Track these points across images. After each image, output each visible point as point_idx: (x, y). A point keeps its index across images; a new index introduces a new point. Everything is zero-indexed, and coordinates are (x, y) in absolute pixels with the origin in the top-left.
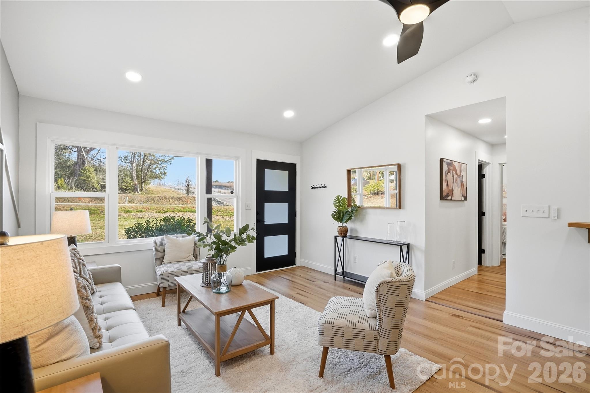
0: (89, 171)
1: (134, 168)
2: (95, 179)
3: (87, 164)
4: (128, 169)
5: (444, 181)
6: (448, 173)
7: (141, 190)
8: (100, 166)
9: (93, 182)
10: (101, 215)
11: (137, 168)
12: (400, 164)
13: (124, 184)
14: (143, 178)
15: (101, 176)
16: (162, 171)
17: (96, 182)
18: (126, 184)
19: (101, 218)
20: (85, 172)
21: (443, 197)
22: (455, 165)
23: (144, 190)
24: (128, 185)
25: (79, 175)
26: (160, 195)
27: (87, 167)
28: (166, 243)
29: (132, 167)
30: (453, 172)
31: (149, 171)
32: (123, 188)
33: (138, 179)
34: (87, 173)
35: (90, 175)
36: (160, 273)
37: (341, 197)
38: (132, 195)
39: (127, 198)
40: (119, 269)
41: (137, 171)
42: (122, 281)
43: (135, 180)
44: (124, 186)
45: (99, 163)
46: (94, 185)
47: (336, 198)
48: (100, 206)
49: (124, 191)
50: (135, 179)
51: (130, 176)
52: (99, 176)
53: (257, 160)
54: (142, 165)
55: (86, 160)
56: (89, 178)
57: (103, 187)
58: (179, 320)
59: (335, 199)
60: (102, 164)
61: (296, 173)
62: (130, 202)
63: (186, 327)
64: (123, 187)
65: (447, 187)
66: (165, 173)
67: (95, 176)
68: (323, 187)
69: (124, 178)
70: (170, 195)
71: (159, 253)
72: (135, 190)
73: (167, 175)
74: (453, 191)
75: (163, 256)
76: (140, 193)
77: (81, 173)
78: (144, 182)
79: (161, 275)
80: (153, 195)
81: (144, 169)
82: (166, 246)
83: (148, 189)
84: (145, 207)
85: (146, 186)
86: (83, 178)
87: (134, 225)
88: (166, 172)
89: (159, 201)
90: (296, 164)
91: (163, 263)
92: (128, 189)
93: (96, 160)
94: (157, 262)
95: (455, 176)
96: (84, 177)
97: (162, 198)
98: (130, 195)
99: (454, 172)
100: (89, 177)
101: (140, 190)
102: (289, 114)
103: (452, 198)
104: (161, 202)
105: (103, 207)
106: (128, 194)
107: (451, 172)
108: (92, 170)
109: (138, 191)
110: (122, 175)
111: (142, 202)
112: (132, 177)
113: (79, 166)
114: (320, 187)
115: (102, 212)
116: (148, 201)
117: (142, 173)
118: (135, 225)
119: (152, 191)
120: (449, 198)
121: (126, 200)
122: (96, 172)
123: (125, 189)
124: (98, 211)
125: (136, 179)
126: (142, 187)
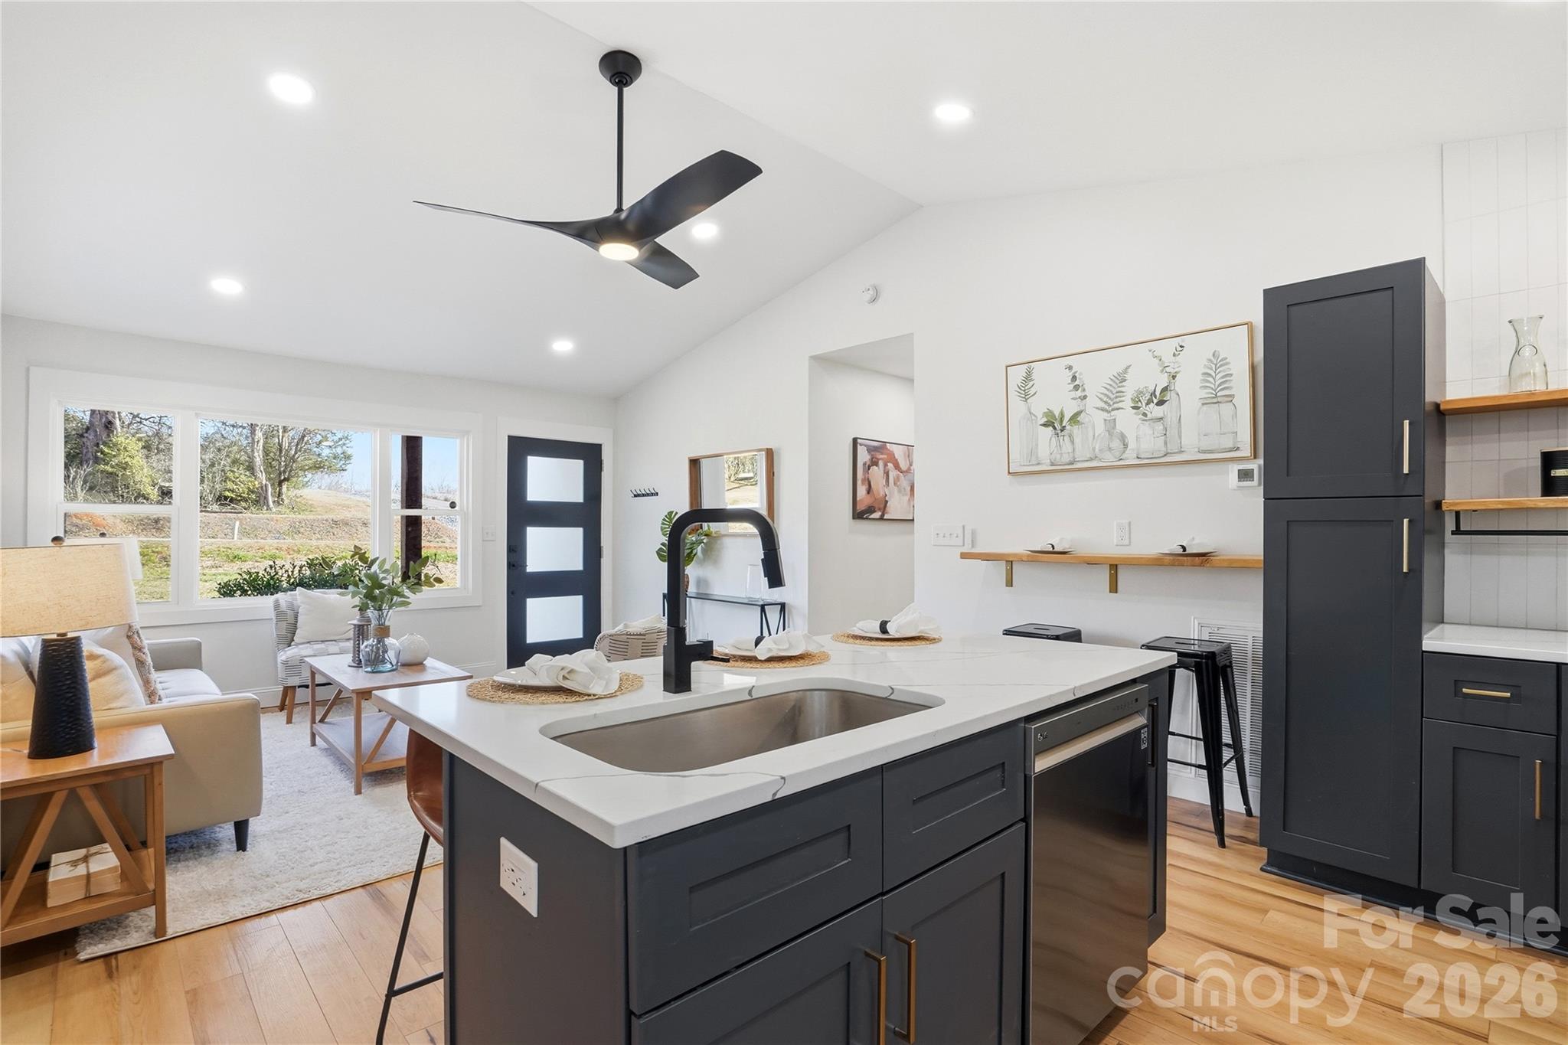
0: (125, 448)
1: (258, 442)
2: (143, 472)
3: (119, 430)
4: (242, 445)
5: (859, 482)
6: (872, 465)
7: (279, 502)
8: (157, 434)
9: (137, 478)
10: (160, 567)
11: (265, 443)
12: (771, 449)
13: (230, 485)
14: (284, 472)
15: (163, 462)
16: (339, 450)
17: (146, 480)
18: (235, 487)
19: (162, 573)
20: (114, 453)
21: (859, 515)
22: (892, 452)
23: (286, 502)
24: (242, 489)
25: (97, 461)
26: (330, 516)
27: (121, 439)
28: (300, 604)
29: (253, 439)
30: (886, 465)
31: (300, 451)
32: (226, 498)
33: (270, 474)
34: (120, 454)
35: (128, 459)
36: (284, 658)
37: (676, 513)
38: (251, 516)
39: (237, 523)
40: (200, 644)
41: (266, 453)
42: (203, 665)
43: (259, 475)
44: (229, 490)
45: (157, 428)
46: (142, 487)
47: (666, 516)
48: (158, 544)
49: (229, 505)
50: (261, 471)
51: (247, 464)
52: (154, 465)
53: (509, 436)
54: (281, 434)
55: (118, 419)
56: (125, 469)
57: (166, 494)
58: (313, 736)
59: (664, 520)
60: (164, 430)
61: (601, 464)
62: (244, 533)
63: (326, 746)
64: (227, 494)
65: (868, 493)
66: (348, 457)
67: (143, 462)
68: (652, 494)
69: (228, 468)
70: (359, 515)
71: (284, 625)
72: (262, 502)
73: (351, 462)
74: (887, 502)
75: (293, 629)
76: (274, 510)
77: (102, 454)
78: (285, 480)
79: (285, 663)
80: (311, 517)
81: (285, 445)
82: (300, 610)
83: (298, 500)
84: (285, 547)
85: (292, 493)
86: (108, 468)
87: (239, 577)
88: (349, 453)
89: (329, 532)
90: (601, 445)
91: (293, 643)
92: (239, 501)
93: (146, 420)
94: (279, 642)
95: (893, 474)
96: (112, 467)
97: (335, 522)
98: (247, 515)
99: (890, 465)
100: (125, 467)
101: (274, 502)
102: (563, 346)
103: (883, 515)
104: (334, 534)
105: (167, 547)
106: (241, 513)
107: (881, 463)
108: (134, 446)
109: (268, 506)
110: (222, 462)
111: (279, 535)
112: (251, 468)
113: (96, 435)
114: (648, 495)
115: (165, 558)
116: (295, 530)
117: (280, 456)
118: (241, 575)
119: (311, 505)
120: (877, 515)
121: (233, 529)
122: (145, 451)
123: (232, 500)
124: (152, 556)
125: (264, 474)
126: (280, 494)
